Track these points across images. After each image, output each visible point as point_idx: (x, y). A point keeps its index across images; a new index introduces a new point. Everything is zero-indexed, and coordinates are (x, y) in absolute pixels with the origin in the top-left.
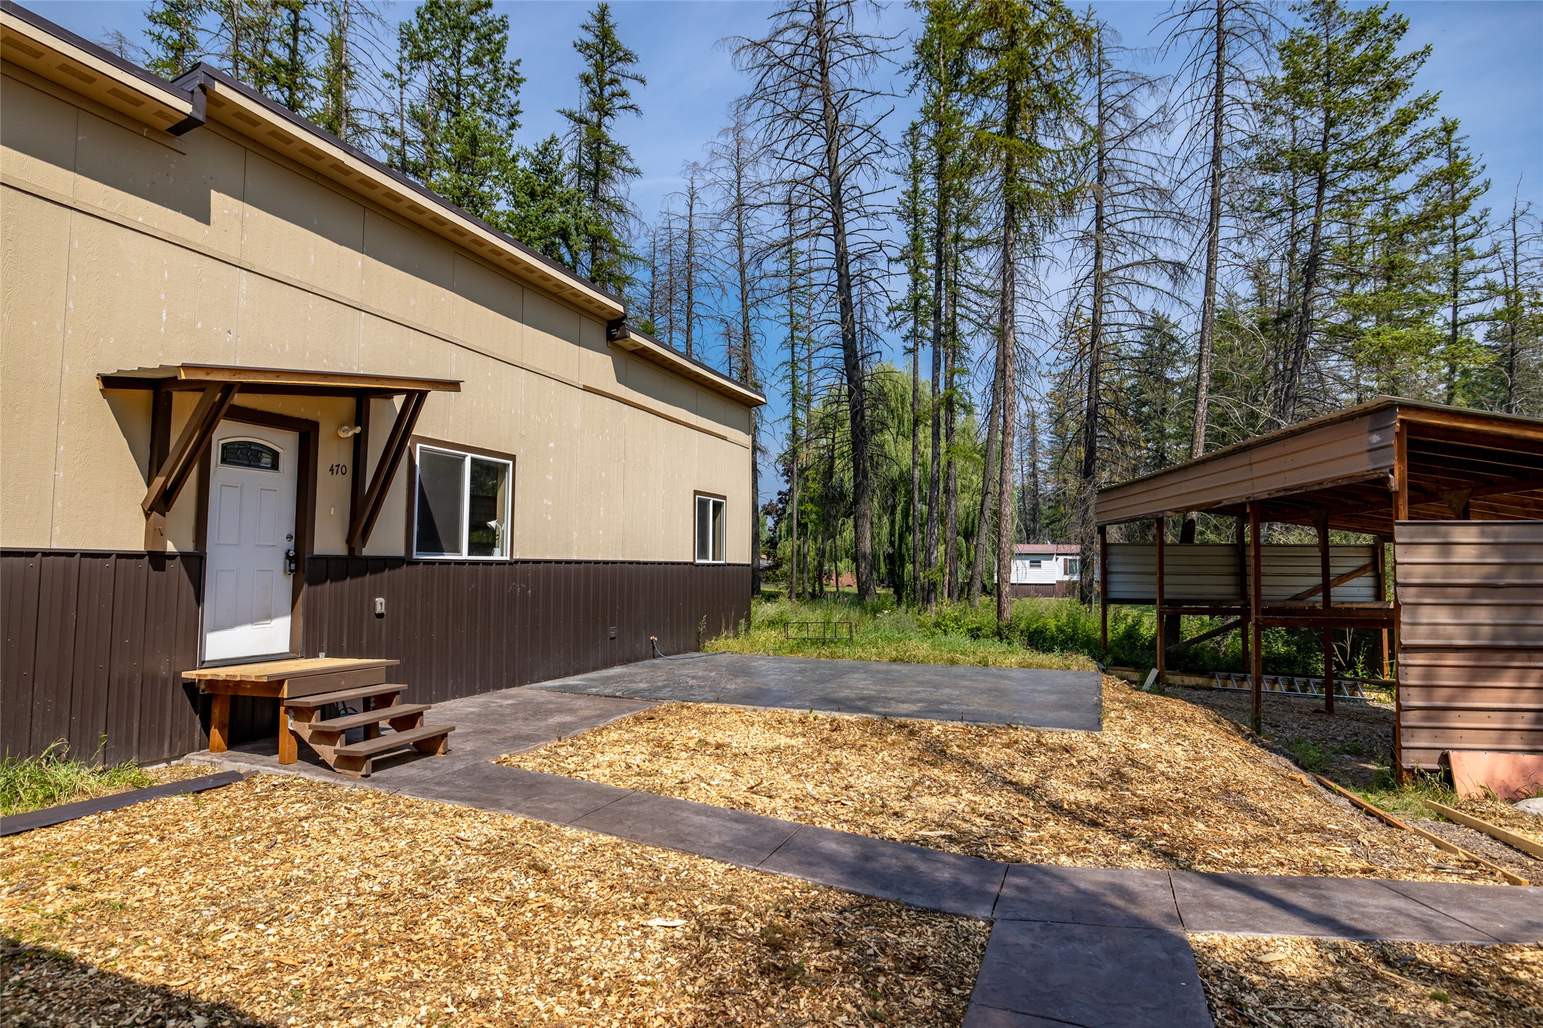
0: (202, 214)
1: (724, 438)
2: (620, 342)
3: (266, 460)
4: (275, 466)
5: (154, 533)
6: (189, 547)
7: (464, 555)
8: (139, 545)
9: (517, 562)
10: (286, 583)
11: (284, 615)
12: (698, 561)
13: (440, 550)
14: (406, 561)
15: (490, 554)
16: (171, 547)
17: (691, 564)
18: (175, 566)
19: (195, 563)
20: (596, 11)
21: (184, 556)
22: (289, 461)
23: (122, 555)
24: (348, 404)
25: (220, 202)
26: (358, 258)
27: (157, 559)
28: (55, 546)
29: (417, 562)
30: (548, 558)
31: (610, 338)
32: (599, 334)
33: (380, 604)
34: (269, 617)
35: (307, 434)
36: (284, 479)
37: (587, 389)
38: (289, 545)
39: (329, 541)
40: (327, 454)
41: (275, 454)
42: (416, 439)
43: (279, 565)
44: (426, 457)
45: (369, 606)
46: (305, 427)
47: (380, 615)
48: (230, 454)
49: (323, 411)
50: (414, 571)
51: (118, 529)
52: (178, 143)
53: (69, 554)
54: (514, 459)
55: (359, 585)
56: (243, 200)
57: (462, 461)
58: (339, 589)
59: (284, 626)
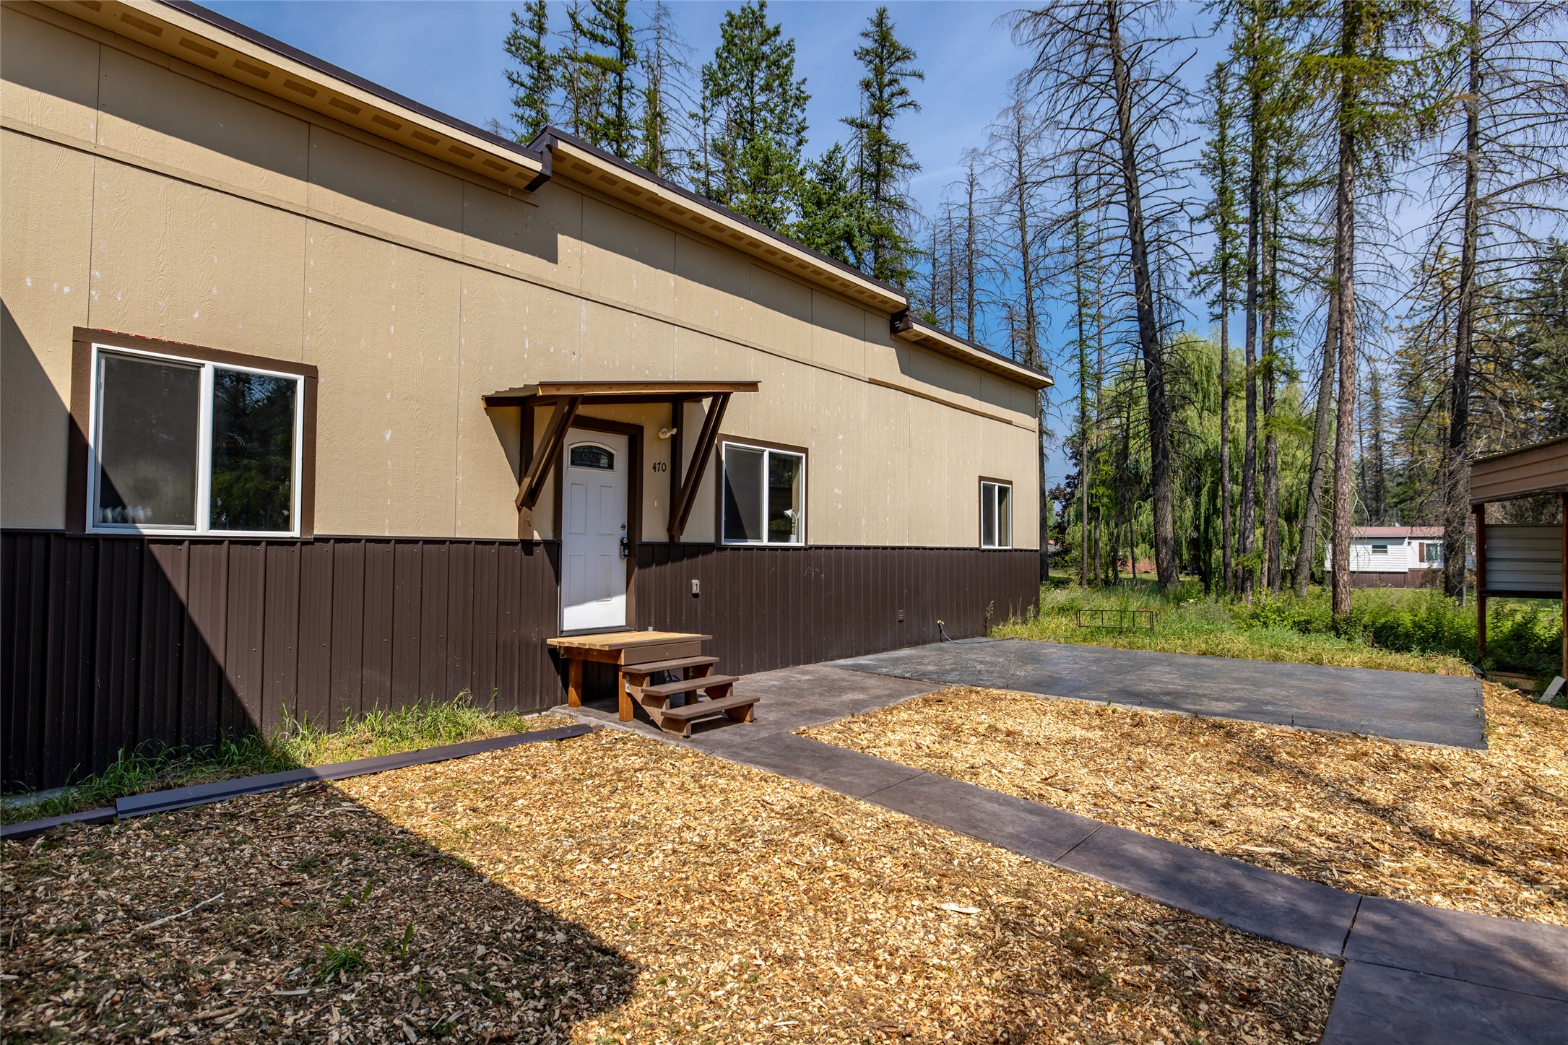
0: (553, 258)
1: (1009, 423)
2: (903, 334)
3: (604, 461)
4: (610, 466)
5: (525, 525)
6: (550, 537)
7: (765, 542)
8: (514, 536)
9: (811, 548)
10: (619, 567)
11: (621, 594)
12: (984, 547)
13: (744, 538)
14: (716, 548)
15: (787, 540)
16: (536, 536)
17: (977, 549)
18: (539, 551)
19: (554, 548)
20: (874, 16)
21: (546, 543)
22: (621, 461)
23: (503, 543)
24: (666, 408)
25: (565, 243)
26: (670, 278)
27: (527, 545)
28: (459, 535)
29: (725, 548)
30: (839, 544)
31: (894, 330)
32: (882, 328)
33: (695, 585)
34: (609, 594)
35: (635, 435)
36: (617, 478)
37: (872, 382)
38: (624, 533)
39: (653, 530)
40: (656, 452)
41: (611, 456)
42: (721, 437)
43: (618, 550)
44: (730, 453)
45: (687, 587)
46: (632, 431)
47: (696, 595)
48: (577, 457)
49: (646, 417)
50: (723, 555)
51: (499, 521)
52: (533, 198)
53: (469, 542)
54: (807, 452)
55: (678, 569)
56: (581, 239)
57: (761, 455)
58: (663, 572)
59: (619, 603)
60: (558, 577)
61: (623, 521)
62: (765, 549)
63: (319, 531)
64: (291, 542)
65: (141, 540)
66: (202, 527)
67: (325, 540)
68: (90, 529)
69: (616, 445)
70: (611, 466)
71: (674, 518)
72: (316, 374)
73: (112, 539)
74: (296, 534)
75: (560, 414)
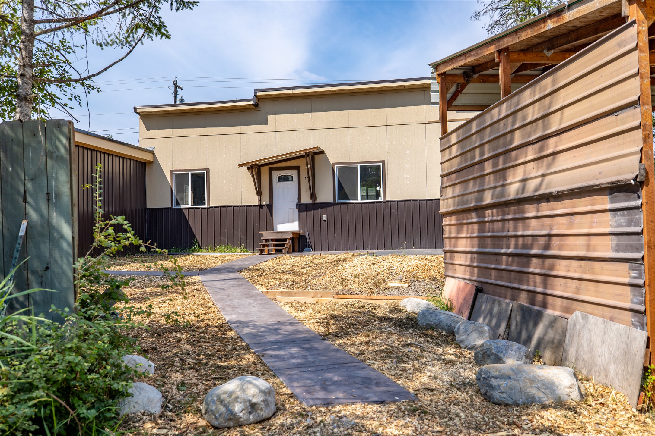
0: (266, 123)
3: (291, 179)
5: (260, 200)
6: (268, 203)
7: (359, 200)
8: (257, 204)
9: (387, 202)
10: (297, 212)
11: (297, 220)
13: (348, 199)
14: (334, 204)
15: (377, 199)
16: (264, 204)
18: (265, 208)
19: (270, 207)
21: (267, 205)
22: (296, 178)
23: (254, 206)
25: (270, 118)
26: (310, 115)
27: (261, 206)
28: (243, 204)
29: (338, 204)
33: (324, 217)
34: (293, 221)
36: (295, 184)
37: (430, 122)
38: (297, 201)
39: (306, 199)
40: (304, 174)
41: (292, 177)
42: (334, 164)
43: (295, 207)
44: (340, 169)
45: (321, 218)
46: (298, 168)
47: (325, 221)
48: (280, 179)
49: (301, 163)
50: (337, 206)
51: (254, 200)
52: (259, 109)
53: (244, 206)
54: (383, 162)
55: (317, 212)
56: (275, 114)
57: (356, 167)
58: (310, 213)
59: (297, 223)
60: (272, 215)
61: (297, 197)
62: (359, 203)
63: (211, 205)
64: (205, 208)
65: (181, 209)
66: (190, 206)
67: (212, 207)
68: (174, 207)
69: (293, 173)
70: (292, 180)
71: (313, 195)
72: (208, 170)
73: (177, 209)
74: (206, 206)
75: (269, 168)
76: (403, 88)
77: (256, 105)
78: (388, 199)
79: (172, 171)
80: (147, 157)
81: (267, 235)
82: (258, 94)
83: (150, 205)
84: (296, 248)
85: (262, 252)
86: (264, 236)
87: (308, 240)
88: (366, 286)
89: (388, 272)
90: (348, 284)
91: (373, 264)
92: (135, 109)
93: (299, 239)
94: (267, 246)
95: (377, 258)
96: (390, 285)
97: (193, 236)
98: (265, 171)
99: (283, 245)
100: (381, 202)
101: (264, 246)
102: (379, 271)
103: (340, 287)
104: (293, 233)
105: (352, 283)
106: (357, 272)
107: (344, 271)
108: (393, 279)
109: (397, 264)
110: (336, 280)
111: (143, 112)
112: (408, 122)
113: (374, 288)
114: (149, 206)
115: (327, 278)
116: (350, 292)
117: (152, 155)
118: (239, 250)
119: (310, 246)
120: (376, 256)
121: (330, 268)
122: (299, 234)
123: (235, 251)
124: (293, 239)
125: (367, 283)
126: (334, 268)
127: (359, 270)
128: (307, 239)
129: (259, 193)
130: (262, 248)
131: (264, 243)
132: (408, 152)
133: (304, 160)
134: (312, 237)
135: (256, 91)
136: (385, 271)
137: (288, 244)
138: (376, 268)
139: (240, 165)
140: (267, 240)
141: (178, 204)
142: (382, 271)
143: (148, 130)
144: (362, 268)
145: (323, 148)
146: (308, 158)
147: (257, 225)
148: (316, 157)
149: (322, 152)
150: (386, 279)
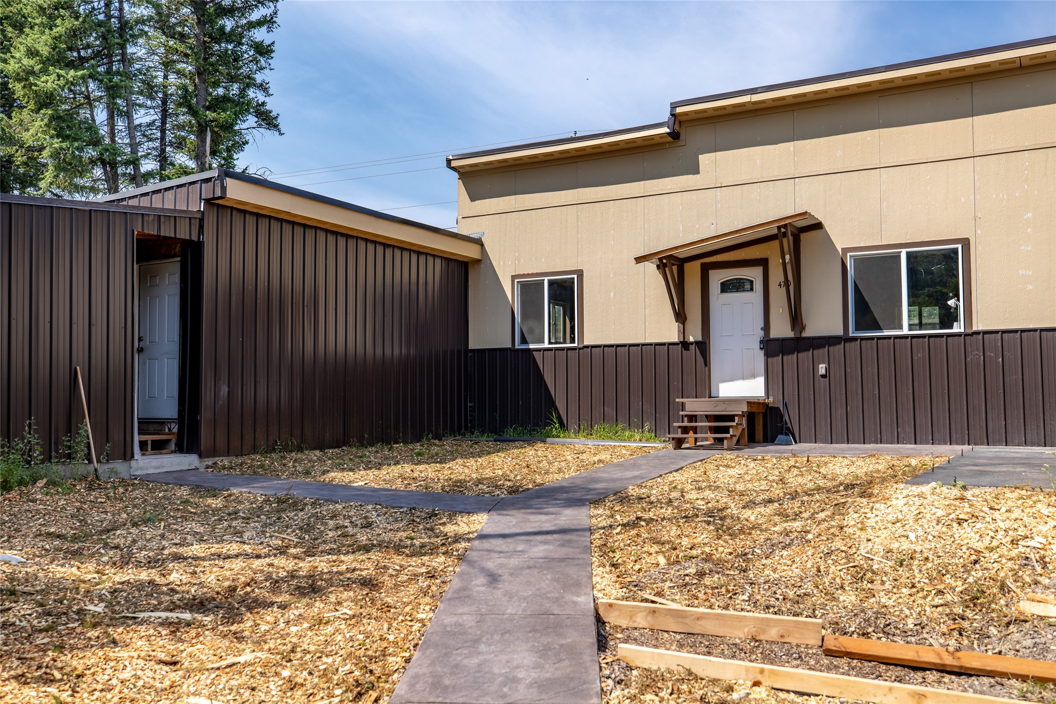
0: (696, 171)
3: (748, 286)
5: (682, 332)
6: (700, 338)
7: (905, 331)
8: (675, 339)
10: (761, 355)
11: (762, 376)
13: (879, 328)
14: (845, 339)
16: (692, 339)
18: (692, 347)
19: (703, 347)
21: (697, 343)
22: (759, 285)
23: (670, 344)
25: (705, 160)
26: (790, 146)
27: (685, 345)
28: (647, 341)
29: (854, 339)
33: (822, 369)
34: (753, 376)
35: (765, 265)
36: (755, 298)
38: (762, 333)
39: (781, 329)
40: (776, 276)
41: (752, 282)
42: (845, 250)
43: (757, 345)
44: (858, 261)
45: (815, 369)
46: (763, 263)
47: (823, 376)
48: (726, 287)
49: (770, 251)
50: (853, 344)
51: (669, 332)
52: (681, 142)
53: (651, 345)
54: (966, 243)
55: (805, 357)
56: (715, 151)
57: (898, 257)
58: (790, 359)
59: (760, 381)
60: (707, 362)
61: (762, 325)
62: (905, 337)
63: (586, 343)
64: (575, 349)
65: (529, 350)
66: (546, 345)
67: (587, 347)
68: (517, 347)
69: (755, 274)
70: (752, 289)
71: (796, 319)
72: (580, 273)
73: (522, 350)
74: (576, 345)
75: (702, 265)
76: (1018, 64)
77: (674, 135)
78: (979, 325)
79: (513, 278)
80: (469, 252)
81: (694, 405)
82: (679, 110)
83: (475, 343)
84: (759, 434)
85: (679, 443)
86: (687, 407)
87: (786, 417)
88: (938, 601)
89: (1014, 553)
90: (877, 586)
91: (960, 522)
92: (449, 161)
93: (765, 415)
94: (695, 430)
95: (968, 494)
96: (1028, 608)
97: (551, 403)
98: (693, 270)
99: (726, 430)
100: (958, 335)
101: (685, 430)
102: (979, 546)
103: (848, 598)
104: (750, 403)
105: (888, 586)
106: (905, 545)
107: (863, 535)
108: (1036, 583)
109: (1044, 529)
110: (837, 571)
111: (462, 167)
112: (1028, 144)
113: (969, 614)
114: (472, 345)
115: (809, 559)
116: (881, 622)
117: (478, 247)
118: (637, 437)
119: (789, 432)
120: (964, 488)
121: (822, 515)
122: (766, 405)
123: (630, 439)
124: (751, 417)
125: (940, 592)
126: (832, 517)
127: (912, 536)
128: (782, 416)
129: (680, 316)
130: (679, 435)
131: (686, 424)
132: (1030, 215)
133: (775, 244)
134: (793, 411)
135: (674, 106)
136: (1003, 551)
137: (739, 426)
138: (968, 535)
139: (639, 260)
140: (692, 418)
141: (524, 341)
142: (991, 550)
143: (473, 199)
144: (920, 533)
145: (820, 217)
146: (785, 241)
147: (676, 383)
148: (804, 237)
149: (818, 226)
150: (1009, 582)
